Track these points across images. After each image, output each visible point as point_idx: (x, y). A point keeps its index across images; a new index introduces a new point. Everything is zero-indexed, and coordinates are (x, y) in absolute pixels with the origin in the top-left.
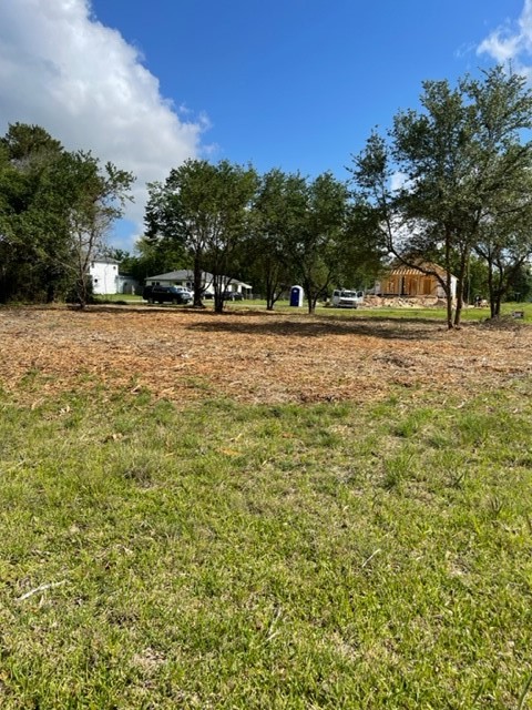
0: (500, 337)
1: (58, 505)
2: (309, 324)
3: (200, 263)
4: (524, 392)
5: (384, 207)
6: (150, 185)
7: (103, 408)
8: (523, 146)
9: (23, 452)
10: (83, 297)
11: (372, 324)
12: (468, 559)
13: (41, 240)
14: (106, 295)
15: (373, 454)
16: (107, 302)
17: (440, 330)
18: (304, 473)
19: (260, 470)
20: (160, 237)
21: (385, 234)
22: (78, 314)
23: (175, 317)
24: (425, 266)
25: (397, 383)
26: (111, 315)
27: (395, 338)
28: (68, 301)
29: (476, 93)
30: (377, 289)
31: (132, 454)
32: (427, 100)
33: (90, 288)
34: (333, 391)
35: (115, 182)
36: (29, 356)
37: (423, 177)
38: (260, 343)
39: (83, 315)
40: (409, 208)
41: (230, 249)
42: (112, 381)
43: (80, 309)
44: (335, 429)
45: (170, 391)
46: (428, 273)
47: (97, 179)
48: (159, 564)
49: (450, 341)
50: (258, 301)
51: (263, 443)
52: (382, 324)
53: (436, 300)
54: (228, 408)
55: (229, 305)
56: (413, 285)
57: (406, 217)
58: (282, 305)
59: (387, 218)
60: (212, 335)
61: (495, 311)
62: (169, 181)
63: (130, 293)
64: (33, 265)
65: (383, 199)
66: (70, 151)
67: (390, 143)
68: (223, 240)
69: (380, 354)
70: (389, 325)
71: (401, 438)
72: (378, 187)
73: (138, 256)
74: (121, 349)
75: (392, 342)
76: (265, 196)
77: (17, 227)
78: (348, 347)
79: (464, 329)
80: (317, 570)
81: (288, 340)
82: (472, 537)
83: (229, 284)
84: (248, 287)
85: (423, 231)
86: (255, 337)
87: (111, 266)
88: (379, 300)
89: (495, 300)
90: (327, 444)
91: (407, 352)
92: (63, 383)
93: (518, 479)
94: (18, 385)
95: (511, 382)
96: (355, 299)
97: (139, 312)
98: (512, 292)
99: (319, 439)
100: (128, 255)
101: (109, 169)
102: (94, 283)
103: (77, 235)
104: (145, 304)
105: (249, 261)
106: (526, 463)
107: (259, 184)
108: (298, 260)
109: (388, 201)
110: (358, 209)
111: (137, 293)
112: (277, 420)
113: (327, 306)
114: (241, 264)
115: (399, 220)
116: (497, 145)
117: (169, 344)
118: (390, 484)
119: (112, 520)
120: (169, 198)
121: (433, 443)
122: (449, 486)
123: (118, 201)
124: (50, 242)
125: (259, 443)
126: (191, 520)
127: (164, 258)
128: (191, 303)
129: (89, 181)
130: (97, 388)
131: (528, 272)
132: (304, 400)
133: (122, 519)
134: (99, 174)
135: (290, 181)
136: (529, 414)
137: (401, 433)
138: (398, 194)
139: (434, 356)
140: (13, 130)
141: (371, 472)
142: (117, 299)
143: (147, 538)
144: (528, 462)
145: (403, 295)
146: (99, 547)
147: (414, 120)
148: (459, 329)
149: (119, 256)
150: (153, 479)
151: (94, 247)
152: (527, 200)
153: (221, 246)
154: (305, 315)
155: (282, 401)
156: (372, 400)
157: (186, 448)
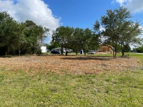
0: (125, 60)
1: (38, 97)
3: (63, 46)
4: (132, 71)
6: (53, 31)
7: (45, 76)
8: (128, 21)
9: (30, 85)
10: (39, 53)
11: (98, 57)
15: (102, 85)
16: (44, 54)
17: (112, 58)
18: (88, 89)
19: (79, 89)
20: (55, 41)
21: (100, 39)
22: (39, 57)
23: (58, 57)
24: (108, 46)
25: (105, 70)
26: (45, 57)
28: (36, 54)
29: (117, 12)
30: (98, 50)
31: (52, 86)
32: (107, 13)
34: (92, 72)
35: (46, 31)
36: (30, 65)
37: (107, 28)
38: (76, 62)
40: (105, 34)
41: (69, 43)
42: (47, 70)
43: (39, 55)
44: (94, 80)
45: (59, 72)
49: (115, 61)
50: (74, 53)
53: (110, 52)
54: (70, 75)
55: (68, 54)
56: (105, 49)
58: (79, 54)
59: (100, 36)
60: (66, 60)
61: (123, 54)
62: (56, 30)
63: (49, 52)
64: (30, 47)
65: (99, 33)
66: (37, 25)
67: (100, 22)
68: (67, 41)
69: (101, 64)
70: (101, 57)
72: (98, 30)
73: (50, 45)
74: (48, 63)
75: (103, 61)
76: (75, 33)
77: (27, 40)
78: (93, 62)
81: (81, 61)
82: (127, 104)
83: (68, 50)
84: (72, 50)
85: (108, 39)
86: (74, 60)
87: (45, 47)
88: (99, 52)
89: (123, 52)
90: (92, 83)
91: (106, 63)
92: (37, 71)
93: (134, 91)
94: (28, 71)
95: (129, 69)
96: (94, 52)
97: (51, 56)
98: (126, 51)
99: (91, 82)
100: (48, 45)
101: (45, 28)
102: (42, 50)
103: (39, 41)
104: (52, 54)
105: (72, 45)
107: (74, 30)
108: (82, 45)
110: (94, 35)
112: (81, 78)
113: (88, 54)
114: (70, 46)
115: (103, 36)
116: (122, 21)
117: (57, 62)
118: (107, 92)
119: (50, 100)
120: (56, 34)
121: (114, 83)
122: (120, 92)
123: (47, 34)
124: (33, 43)
125: (78, 83)
126: (66, 100)
127: (55, 45)
128: (61, 54)
129: (41, 31)
130: (44, 72)
131: (129, 46)
132: (86, 73)
133: (52, 100)
134: (43, 29)
135: (80, 30)
136: (134, 76)
137: (107, 81)
138: (102, 31)
139: (112, 64)
140: (26, 21)
141: (102, 89)
142: (46, 53)
143: (57, 104)
144: (136, 87)
145: (103, 51)
146: (47, 106)
147: (105, 17)
148: (116, 58)
149: (46, 45)
150: (57, 91)
151: (42, 43)
152: (128, 32)
153: (67, 43)
154: (84, 56)
155: (82, 74)
156: (100, 74)
157: (63, 84)
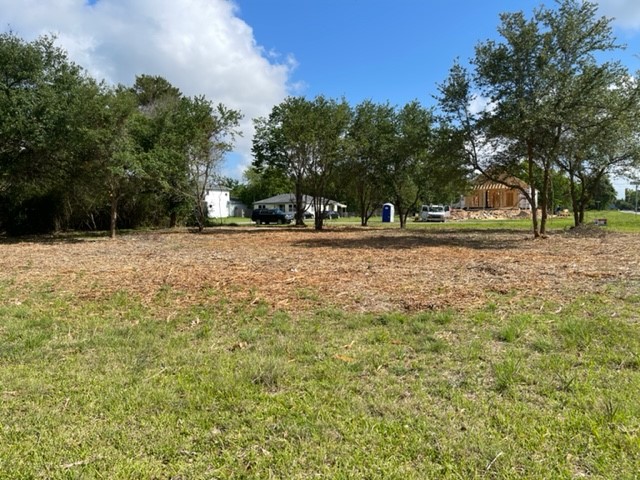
0: (587, 244)
1: (198, 408)
2: (402, 238)
3: (301, 188)
4: (619, 296)
5: (468, 128)
6: (256, 121)
7: (228, 320)
8: (600, 67)
9: (164, 360)
10: (200, 221)
11: (461, 236)
12: (589, 461)
13: (165, 173)
14: (221, 218)
15: (480, 358)
16: (221, 225)
17: (526, 239)
18: (417, 377)
19: (374, 374)
20: (265, 165)
21: (470, 153)
22: (197, 236)
23: (282, 235)
24: (509, 181)
25: (493, 290)
26: (226, 236)
27: (485, 248)
28: (187, 225)
29: (551, 21)
30: (463, 203)
31: (258, 361)
32: (504, 30)
33: (207, 212)
34: (433, 299)
35: (226, 120)
36: (160, 274)
37: (504, 99)
38: (359, 257)
39: (202, 237)
40: (492, 128)
41: (327, 173)
42: (233, 295)
43: (199, 231)
44: (440, 335)
45: (285, 302)
46: (513, 187)
47: (210, 118)
48: (294, 465)
49: (538, 249)
50: (353, 218)
51: (376, 349)
52: (471, 235)
53: (519, 211)
54: (337, 317)
55: (328, 223)
56: (496, 198)
57: (489, 137)
58: (375, 220)
59: (472, 139)
60: (316, 251)
61: (579, 220)
62: (272, 116)
63: (240, 216)
64: (158, 195)
65: (467, 122)
66: (187, 96)
67: (471, 71)
68: (321, 166)
69: (474, 264)
70: (476, 236)
71: (505, 343)
72: (461, 111)
73: (246, 183)
74: (239, 265)
75: (482, 252)
76: (358, 125)
77: (146, 163)
78: (441, 258)
79: (550, 237)
80: (443, 472)
81: (385, 253)
82: (591, 440)
83: (327, 204)
84: (343, 206)
85: (506, 148)
86: (355, 251)
87: (224, 193)
88: (465, 213)
89: (579, 209)
90: (436, 350)
91: (498, 261)
92: (191, 298)
93: (626, 381)
94: (153, 300)
95: (605, 287)
96: (443, 213)
97: (250, 232)
98: (592, 202)
99: (428, 345)
100: (237, 183)
101: (220, 109)
102: (209, 209)
103: (195, 168)
104: (254, 225)
105: (345, 183)
106: (632, 365)
107: (352, 115)
108: (389, 182)
109: (472, 123)
110: (444, 132)
111: (246, 216)
112: (386, 329)
113: (417, 220)
114: (337, 187)
115: (482, 140)
116: (573, 66)
117: (278, 260)
118: (502, 388)
119: (247, 422)
120: (272, 132)
121: (537, 348)
122: (560, 389)
123: (229, 136)
124: (172, 175)
125: (371, 349)
126: (318, 422)
127: (269, 184)
128: (294, 222)
129: (205, 121)
130: (221, 302)
131: (607, 182)
132: (408, 308)
133: (257, 422)
134: (212, 114)
135: (380, 110)
136: (627, 317)
137: (504, 339)
138: (481, 116)
139: (525, 264)
140: (139, 81)
141: (480, 376)
142: (230, 221)
143: (281, 440)
144: (635, 364)
145: (487, 207)
146: (239, 448)
147: (493, 49)
148: (544, 238)
149: (230, 184)
150: (279, 384)
151: (210, 178)
152: (605, 115)
153: (319, 171)
154: (397, 230)
155: (387, 309)
156: (471, 308)
157: (305, 355)
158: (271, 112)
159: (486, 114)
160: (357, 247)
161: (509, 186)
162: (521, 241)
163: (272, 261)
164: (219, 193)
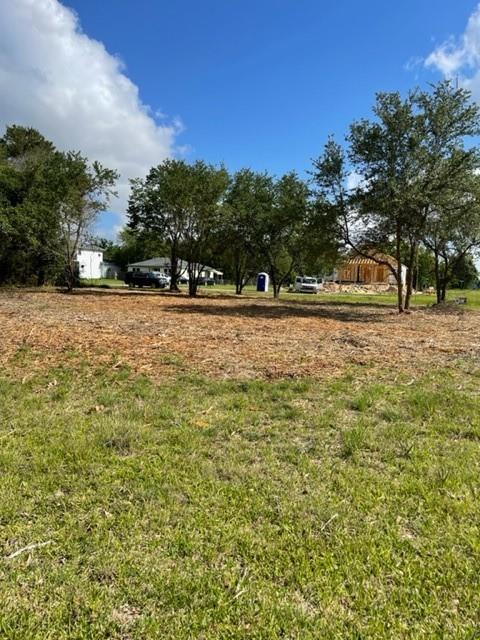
0: (446, 321)
1: (44, 471)
2: (274, 307)
3: (176, 252)
4: (467, 370)
5: (341, 204)
6: (132, 182)
7: (87, 382)
8: (467, 151)
9: (14, 422)
10: (71, 281)
11: (331, 308)
12: (417, 523)
13: (34, 230)
14: (92, 280)
15: (331, 426)
16: (92, 286)
17: (391, 314)
18: (268, 443)
19: (229, 440)
20: (141, 227)
21: (342, 228)
22: (65, 297)
23: (154, 300)
24: (378, 256)
25: (353, 361)
26: (96, 298)
27: (351, 320)
28: (56, 285)
29: (425, 104)
30: (336, 276)
31: (113, 424)
32: (379, 110)
33: (77, 273)
34: (295, 368)
35: (101, 179)
36: (21, 334)
37: (376, 177)
38: (229, 324)
39: (70, 297)
40: (364, 205)
41: (203, 240)
42: (96, 357)
43: (68, 292)
44: (298, 403)
45: (148, 368)
46: (381, 263)
47: (85, 176)
48: (136, 527)
49: (401, 324)
50: (228, 286)
51: (232, 415)
52: (340, 308)
53: (388, 287)
54: (200, 383)
55: (202, 289)
56: (367, 273)
57: (361, 213)
58: (250, 289)
59: (344, 214)
60: (187, 317)
61: (441, 297)
62: (149, 178)
63: (113, 278)
64: (26, 252)
65: (340, 196)
66: (60, 151)
67: (346, 148)
68: (197, 231)
69: (338, 335)
70: (345, 309)
71: (358, 412)
72: (335, 186)
73: (120, 245)
74: (104, 328)
75: (349, 325)
76: (236, 193)
77: (13, 218)
78: (309, 329)
79: (413, 313)
80: (280, 533)
81: (255, 322)
82: (421, 504)
83: (202, 270)
84: (219, 273)
85: (377, 225)
86: (226, 318)
87: (96, 254)
88: (337, 286)
89: (441, 287)
90: (290, 417)
91: (362, 333)
92: (51, 360)
93: (462, 450)
94: (10, 361)
95: (455, 361)
96: (316, 285)
97: (121, 295)
98: (456, 281)
99: (283, 412)
100: (112, 243)
101: (96, 167)
102: (81, 269)
103: (66, 226)
104: (126, 288)
105: (220, 251)
106: (470, 436)
107: (230, 182)
108: (264, 250)
109: (345, 198)
110: (318, 206)
111: (119, 278)
112: (245, 395)
113: (290, 291)
114: (214, 253)
115: (355, 215)
116: (443, 150)
117: (147, 324)
118: (347, 454)
119: (94, 486)
120: (149, 194)
121: (385, 417)
122: (400, 456)
123: (103, 196)
124: (42, 232)
125: (228, 415)
126: (166, 485)
127: (144, 246)
128: (168, 287)
129: (78, 178)
130: (82, 364)
131: (470, 263)
132: (269, 376)
133: (103, 485)
134: (87, 172)
135: (258, 180)
136: (471, 390)
137: (356, 408)
138: (354, 192)
139: (386, 338)
140: (10, 131)
141: (329, 443)
142: (101, 283)
143: (126, 502)
144: (472, 434)
145: (359, 282)
146: (81, 510)
147: (367, 128)
148: (409, 313)
149: (103, 244)
150: (131, 447)
151: (82, 237)
152: (469, 198)
153: (196, 237)
154: (270, 299)
155: (250, 377)
156: (330, 377)
157: (162, 419)
158: (149, 174)
159: (359, 190)
160: (228, 314)
161: (377, 262)
162: (386, 315)
163: (139, 325)
164: (91, 253)
